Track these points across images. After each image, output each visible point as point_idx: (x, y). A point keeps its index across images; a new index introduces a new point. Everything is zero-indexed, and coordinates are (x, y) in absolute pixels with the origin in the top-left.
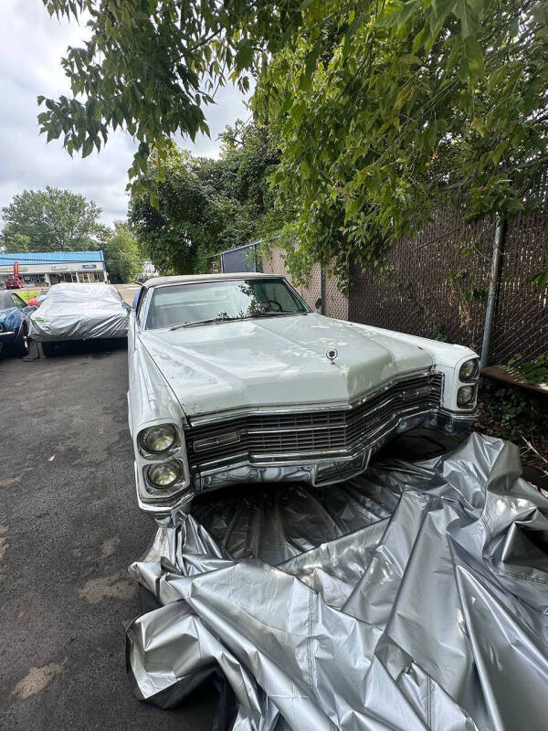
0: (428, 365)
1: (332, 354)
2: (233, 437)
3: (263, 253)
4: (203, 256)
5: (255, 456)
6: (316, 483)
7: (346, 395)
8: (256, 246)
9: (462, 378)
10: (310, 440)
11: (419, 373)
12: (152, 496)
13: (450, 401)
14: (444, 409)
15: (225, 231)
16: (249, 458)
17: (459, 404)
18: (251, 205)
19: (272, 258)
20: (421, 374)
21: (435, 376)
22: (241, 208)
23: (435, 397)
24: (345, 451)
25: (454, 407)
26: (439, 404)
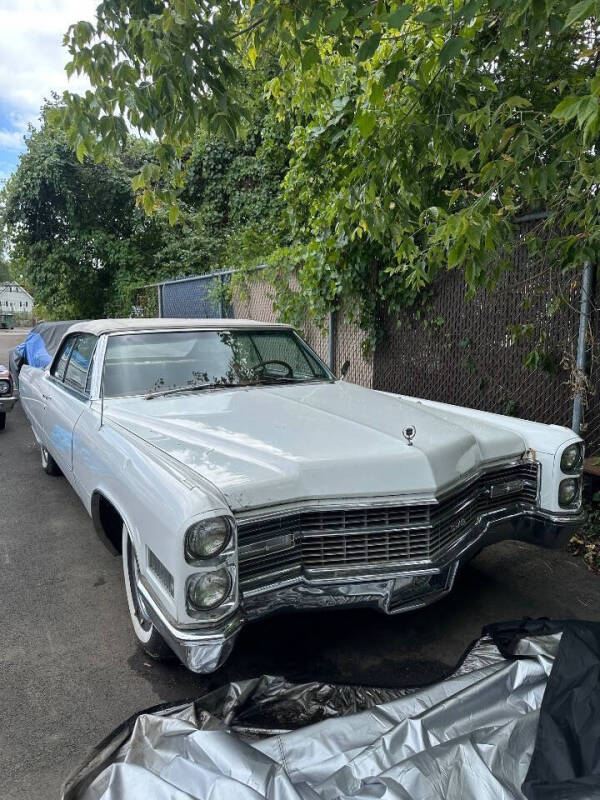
0: (519, 450)
1: (409, 432)
2: (286, 540)
3: (234, 288)
4: (125, 285)
5: (311, 570)
6: (390, 609)
7: (432, 484)
8: (223, 276)
9: (564, 468)
10: (384, 547)
11: (505, 462)
12: (194, 621)
13: (548, 499)
14: (541, 510)
15: (165, 250)
16: (302, 572)
17: (562, 503)
18: (208, 211)
19: (249, 298)
20: (508, 464)
21: (528, 466)
22: (194, 217)
23: (530, 494)
24: (427, 562)
25: (555, 508)
26: (534, 503)
